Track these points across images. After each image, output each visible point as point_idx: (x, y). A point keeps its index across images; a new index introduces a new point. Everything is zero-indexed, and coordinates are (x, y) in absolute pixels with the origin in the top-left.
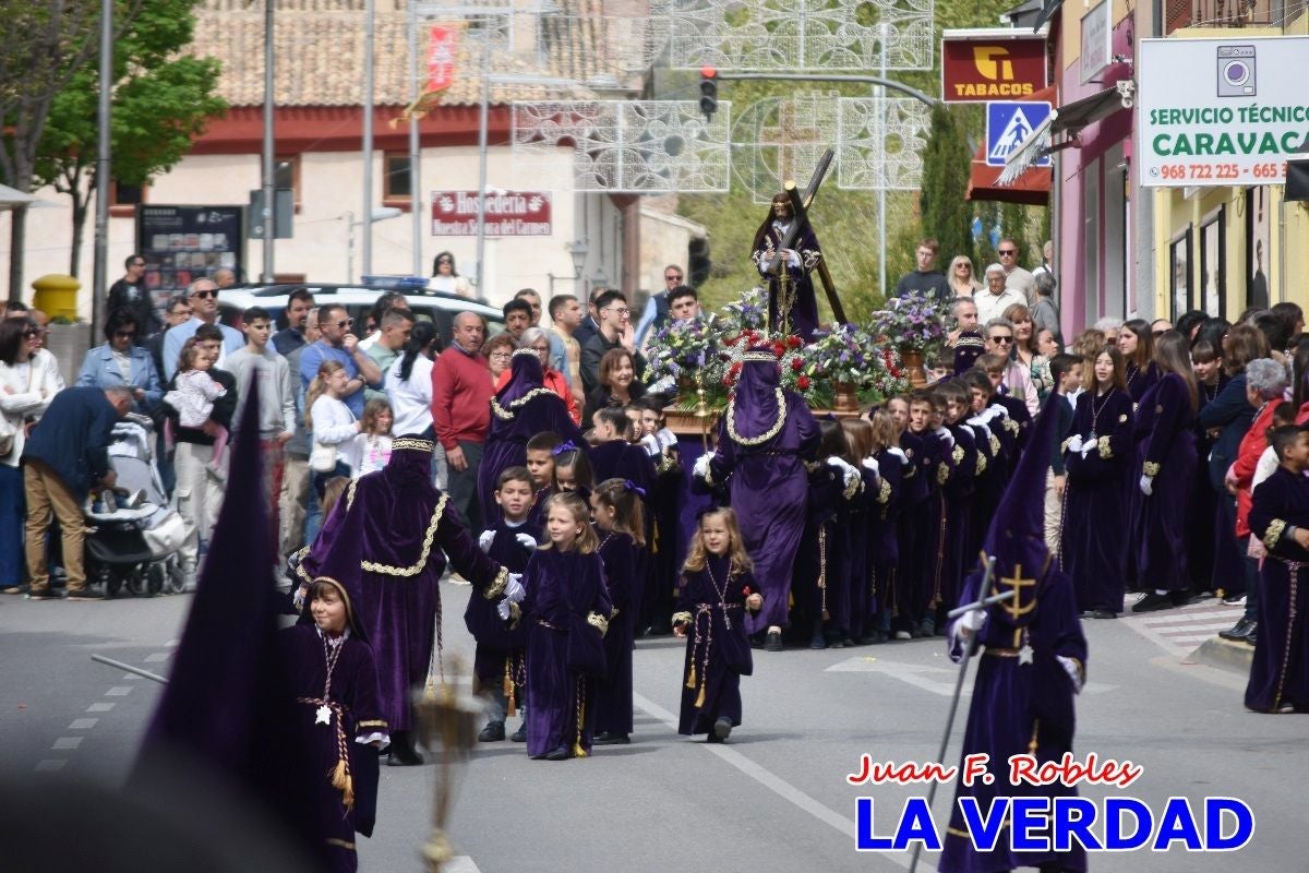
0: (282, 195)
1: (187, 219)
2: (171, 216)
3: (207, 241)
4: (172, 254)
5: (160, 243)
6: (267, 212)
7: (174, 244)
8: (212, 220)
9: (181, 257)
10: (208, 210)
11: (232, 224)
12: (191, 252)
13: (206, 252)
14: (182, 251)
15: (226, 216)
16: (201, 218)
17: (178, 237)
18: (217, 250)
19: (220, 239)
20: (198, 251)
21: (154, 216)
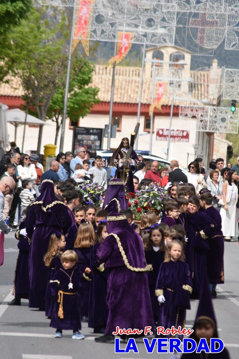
0: (114, 127)
1: (88, 131)
2: (83, 130)
3: (92, 137)
4: (83, 140)
5: (80, 137)
6: (109, 131)
7: (84, 138)
8: (94, 132)
9: (85, 142)
10: (93, 129)
11: (100, 133)
12: (88, 140)
13: (92, 141)
14: (86, 140)
15: (98, 131)
16: (91, 131)
17: (85, 136)
18: (95, 140)
19: (96, 137)
20: (90, 140)
21: (78, 130)
